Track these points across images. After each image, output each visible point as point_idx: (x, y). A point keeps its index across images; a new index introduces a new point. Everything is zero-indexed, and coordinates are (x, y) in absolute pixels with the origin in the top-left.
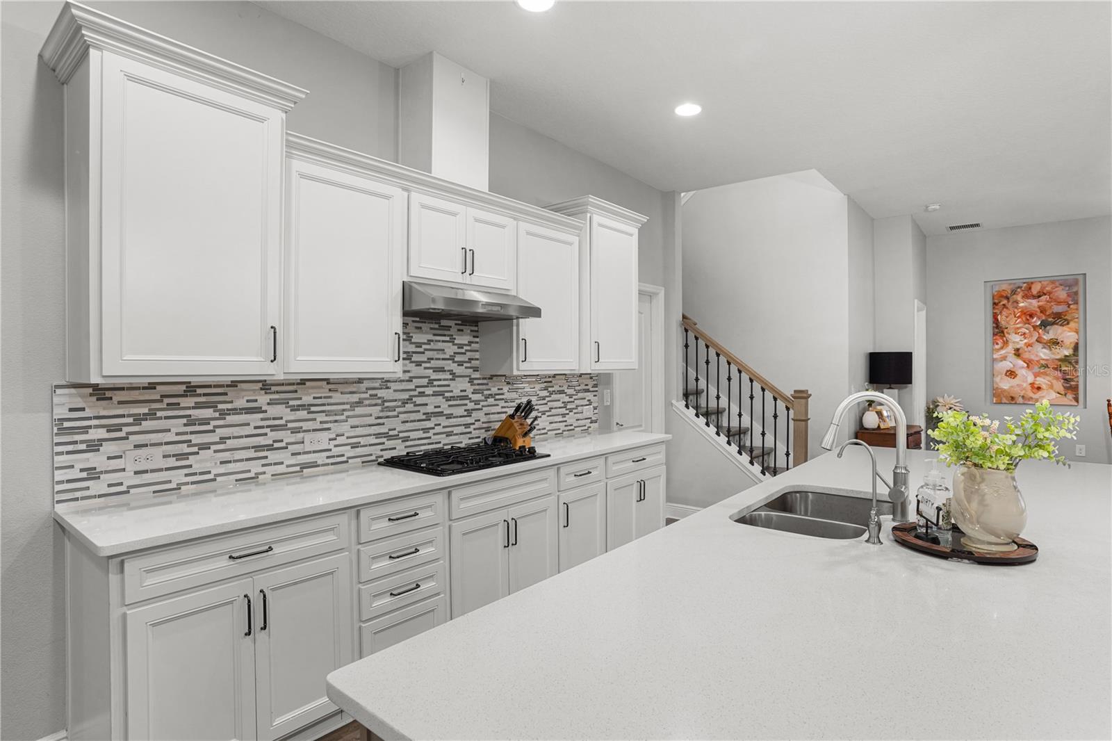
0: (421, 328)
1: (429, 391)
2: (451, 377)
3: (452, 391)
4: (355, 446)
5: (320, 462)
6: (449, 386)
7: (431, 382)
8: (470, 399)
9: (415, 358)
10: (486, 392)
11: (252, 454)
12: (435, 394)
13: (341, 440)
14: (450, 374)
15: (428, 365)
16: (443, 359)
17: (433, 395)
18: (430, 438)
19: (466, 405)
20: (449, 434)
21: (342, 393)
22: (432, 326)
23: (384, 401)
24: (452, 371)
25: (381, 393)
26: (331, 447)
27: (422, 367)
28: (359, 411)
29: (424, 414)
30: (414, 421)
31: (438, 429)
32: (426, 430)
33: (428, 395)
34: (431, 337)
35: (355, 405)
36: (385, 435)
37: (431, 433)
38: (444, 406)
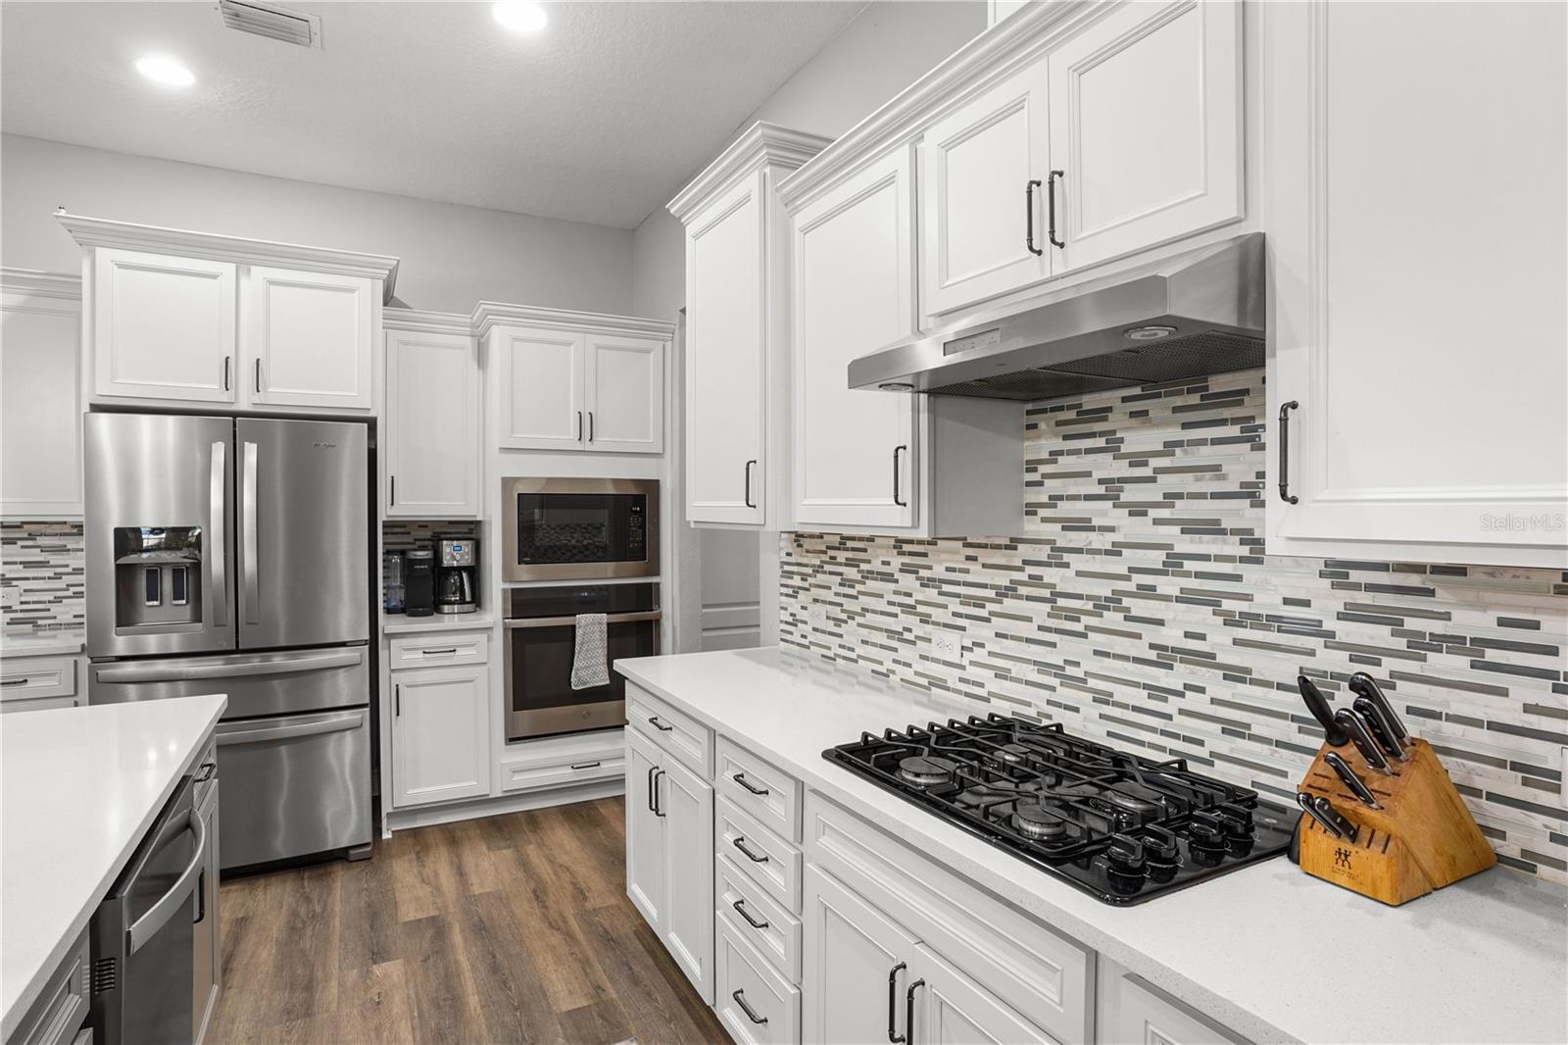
0: (1145, 413)
1: (1168, 585)
2: (1245, 551)
3: (1248, 598)
4: (1002, 675)
5: (950, 684)
6: (1238, 578)
7: (1174, 563)
8: (1331, 635)
9: (1131, 493)
12: (1186, 598)
13: (979, 654)
14: (1242, 542)
15: (1165, 513)
16: (1215, 496)
17: (1178, 600)
18: (1169, 717)
19: (1312, 653)
21: (984, 566)
22: (1179, 401)
23: (1056, 595)
24: (1250, 531)
25: (1050, 575)
26: (965, 662)
27: (1149, 520)
28: (1008, 605)
29: (1152, 646)
30: (1125, 658)
31: (1192, 701)
32: (1158, 692)
33: (1166, 598)
34: (1176, 433)
35: (1003, 593)
36: (1057, 670)
37: (1172, 705)
38: (1220, 640)
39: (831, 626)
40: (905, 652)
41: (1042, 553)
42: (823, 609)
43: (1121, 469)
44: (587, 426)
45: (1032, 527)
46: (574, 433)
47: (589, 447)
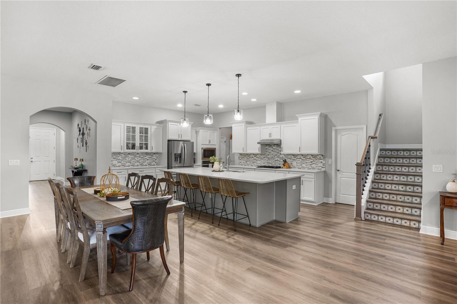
1: (276, 156)
6: (280, 156)
7: (276, 155)
9: (273, 151)
10: (288, 157)
11: (252, 163)
12: (277, 157)
13: (262, 162)
16: (278, 151)
20: (279, 164)
24: (280, 153)
25: (268, 156)
28: (265, 159)
31: (277, 163)
32: (275, 163)
35: (264, 158)
36: (268, 163)
37: (276, 164)
38: (279, 159)
39: (246, 162)
40: (254, 163)
41: (267, 155)
42: (245, 161)
43: (273, 149)
44: (210, 141)
45: (266, 153)
46: (208, 143)
47: (209, 144)
